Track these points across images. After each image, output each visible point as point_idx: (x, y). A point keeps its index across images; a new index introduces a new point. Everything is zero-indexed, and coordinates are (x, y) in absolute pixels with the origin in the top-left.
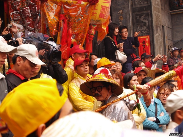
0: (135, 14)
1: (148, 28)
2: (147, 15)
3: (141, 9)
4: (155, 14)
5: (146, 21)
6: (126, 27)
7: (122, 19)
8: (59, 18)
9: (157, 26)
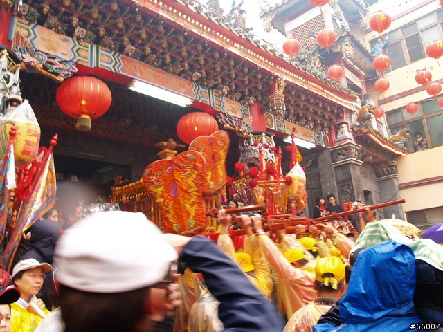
0: (339, 185)
1: (350, 195)
2: (349, 185)
3: (344, 181)
4: (356, 184)
5: (349, 191)
6: (333, 196)
7: (329, 190)
8: (265, 197)
9: (358, 194)
